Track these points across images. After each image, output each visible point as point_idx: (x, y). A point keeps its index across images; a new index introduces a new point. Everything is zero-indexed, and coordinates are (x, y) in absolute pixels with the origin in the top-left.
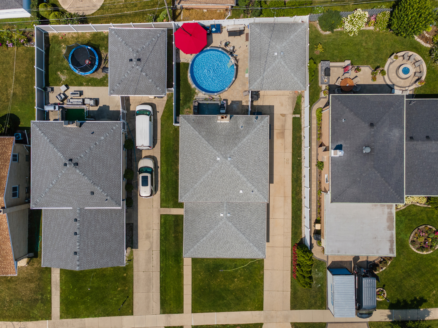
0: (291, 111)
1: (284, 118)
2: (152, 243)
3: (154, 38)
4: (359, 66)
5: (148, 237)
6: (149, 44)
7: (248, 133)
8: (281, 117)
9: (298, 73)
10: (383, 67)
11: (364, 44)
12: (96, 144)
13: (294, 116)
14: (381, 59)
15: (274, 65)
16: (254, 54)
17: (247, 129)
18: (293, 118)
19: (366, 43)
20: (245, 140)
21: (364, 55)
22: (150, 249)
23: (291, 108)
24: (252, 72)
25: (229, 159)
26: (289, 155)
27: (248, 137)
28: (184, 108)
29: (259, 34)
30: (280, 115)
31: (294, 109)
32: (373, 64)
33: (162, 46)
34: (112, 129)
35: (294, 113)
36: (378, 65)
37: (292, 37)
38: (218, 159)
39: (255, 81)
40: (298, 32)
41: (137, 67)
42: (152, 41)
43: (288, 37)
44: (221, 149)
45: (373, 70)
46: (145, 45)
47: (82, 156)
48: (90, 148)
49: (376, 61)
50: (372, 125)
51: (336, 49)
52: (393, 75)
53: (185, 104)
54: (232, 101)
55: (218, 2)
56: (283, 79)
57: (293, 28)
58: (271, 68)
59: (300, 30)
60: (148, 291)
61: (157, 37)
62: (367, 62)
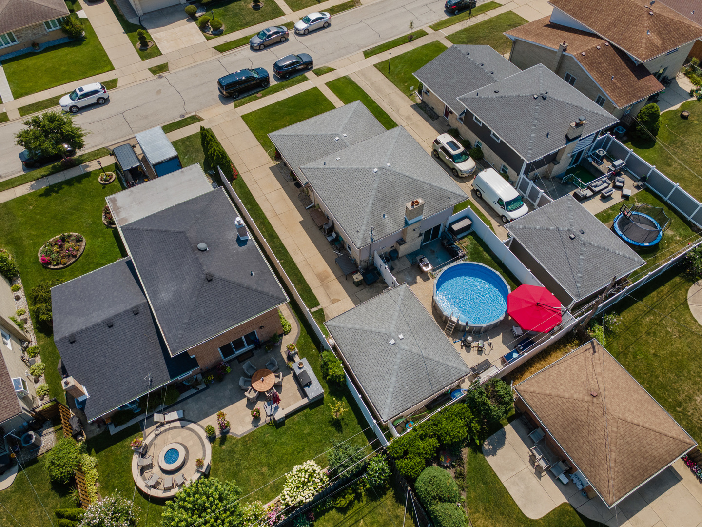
0: (326, 311)
1: (332, 299)
2: (400, 115)
3: (581, 277)
4: (256, 429)
5: (408, 118)
6: (579, 264)
7: (372, 212)
8: (336, 297)
9: (351, 335)
10: (213, 448)
11: (265, 470)
12: (535, 126)
13: (319, 307)
14: (222, 460)
15: (394, 322)
16: (431, 329)
17: (376, 217)
18: (319, 305)
19: (262, 474)
20: (371, 202)
21: (257, 450)
22: (398, 111)
23: (329, 315)
24: (416, 305)
25: (376, 170)
26: (298, 259)
27: (369, 209)
28: (472, 244)
29: (445, 359)
30: (340, 299)
31: (324, 315)
32: (234, 444)
33: (563, 275)
34: (531, 149)
35: (321, 310)
36: (224, 447)
37: (394, 379)
38: (389, 165)
39: (404, 295)
40: (390, 395)
41: (567, 228)
42: (579, 271)
43: (399, 374)
44: (394, 177)
45: (229, 434)
46: (583, 259)
47: (537, 108)
48: (536, 119)
49: (232, 452)
50: (209, 279)
51: (309, 434)
52: (192, 442)
53: (475, 248)
54: (416, 282)
55: (541, 376)
56: (368, 316)
57: (401, 399)
58: (395, 317)
59: (389, 401)
60: (372, 84)
61: (578, 281)
62: (246, 441)
